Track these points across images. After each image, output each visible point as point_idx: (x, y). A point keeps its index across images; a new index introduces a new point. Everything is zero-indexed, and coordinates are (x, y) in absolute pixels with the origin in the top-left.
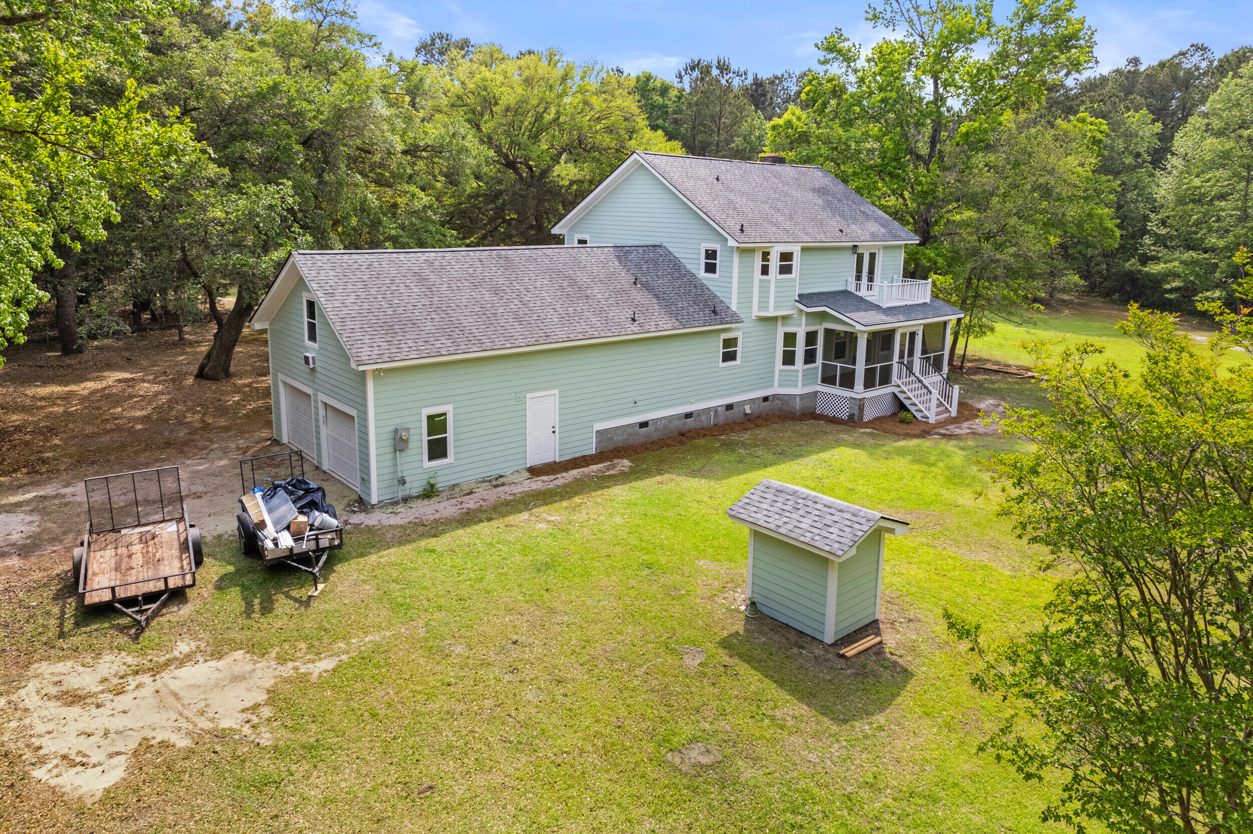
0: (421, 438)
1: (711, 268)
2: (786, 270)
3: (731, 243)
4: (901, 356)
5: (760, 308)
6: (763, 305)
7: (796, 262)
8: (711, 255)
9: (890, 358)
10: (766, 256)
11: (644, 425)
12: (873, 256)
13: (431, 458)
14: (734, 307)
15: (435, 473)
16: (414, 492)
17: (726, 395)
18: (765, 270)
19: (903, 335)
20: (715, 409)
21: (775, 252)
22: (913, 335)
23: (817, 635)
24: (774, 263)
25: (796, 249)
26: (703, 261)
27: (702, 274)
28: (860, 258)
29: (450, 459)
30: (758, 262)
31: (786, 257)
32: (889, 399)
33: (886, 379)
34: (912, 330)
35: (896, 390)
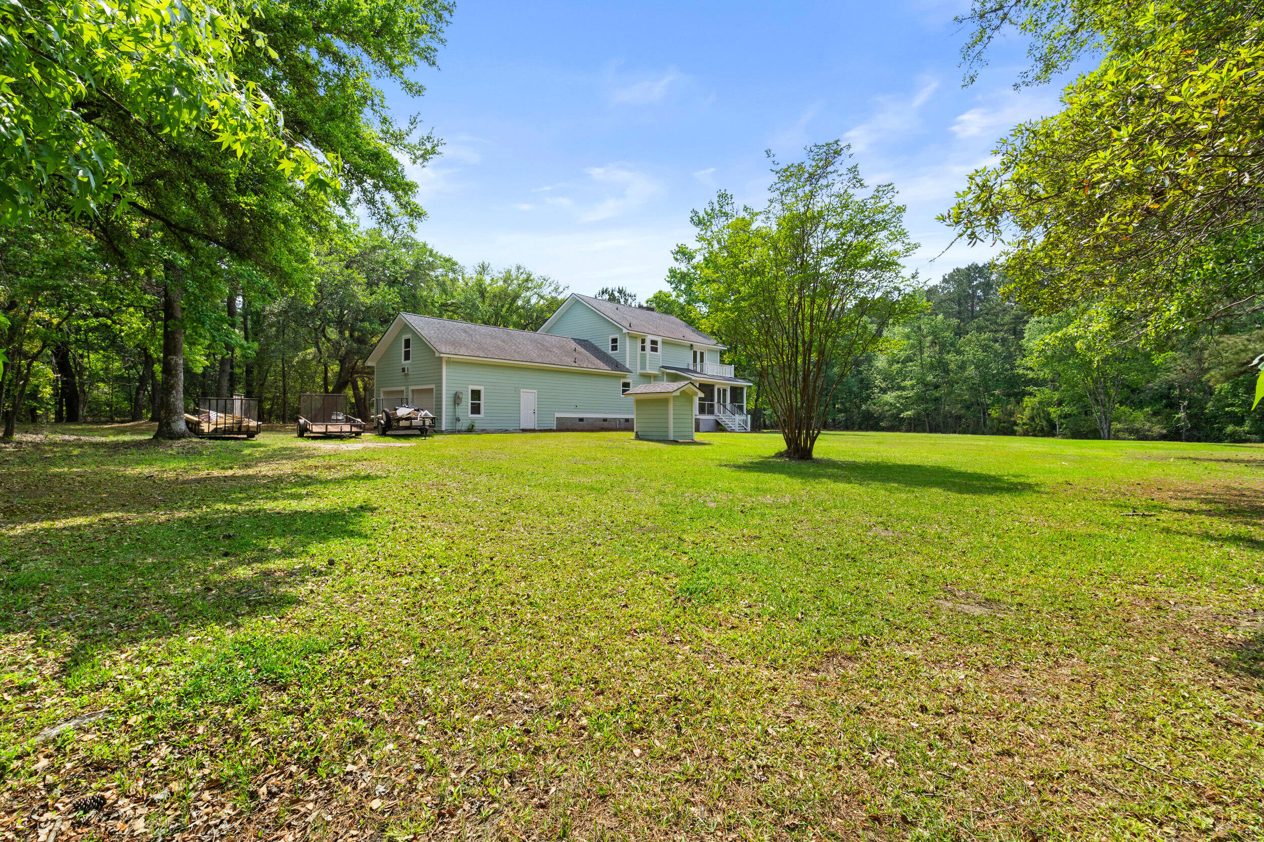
0: (467, 401)
1: (614, 348)
2: (654, 349)
3: (625, 331)
4: (719, 402)
5: (641, 368)
6: (643, 367)
7: (659, 346)
8: (614, 341)
9: (712, 400)
10: (643, 341)
11: (581, 420)
12: (702, 354)
13: (472, 413)
14: (628, 366)
15: (473, 421)
16: (463, 428)
17: (628, 413)
18: (643, 349)
19: (719, 389)
20: (619, 419)
21: (649, 338)
22: (725, 390)
23: (666, 438)
24: (648, 345)
25: (659, 339)
26: (610, 345)
27: (610, 352)
28: (695, 353)
29: (482, 416)
30: (639, 345)
31: (654, 342)
32: (713, 423)
33: (711, 412)
34: (724, 387)
35: (717, 418)
